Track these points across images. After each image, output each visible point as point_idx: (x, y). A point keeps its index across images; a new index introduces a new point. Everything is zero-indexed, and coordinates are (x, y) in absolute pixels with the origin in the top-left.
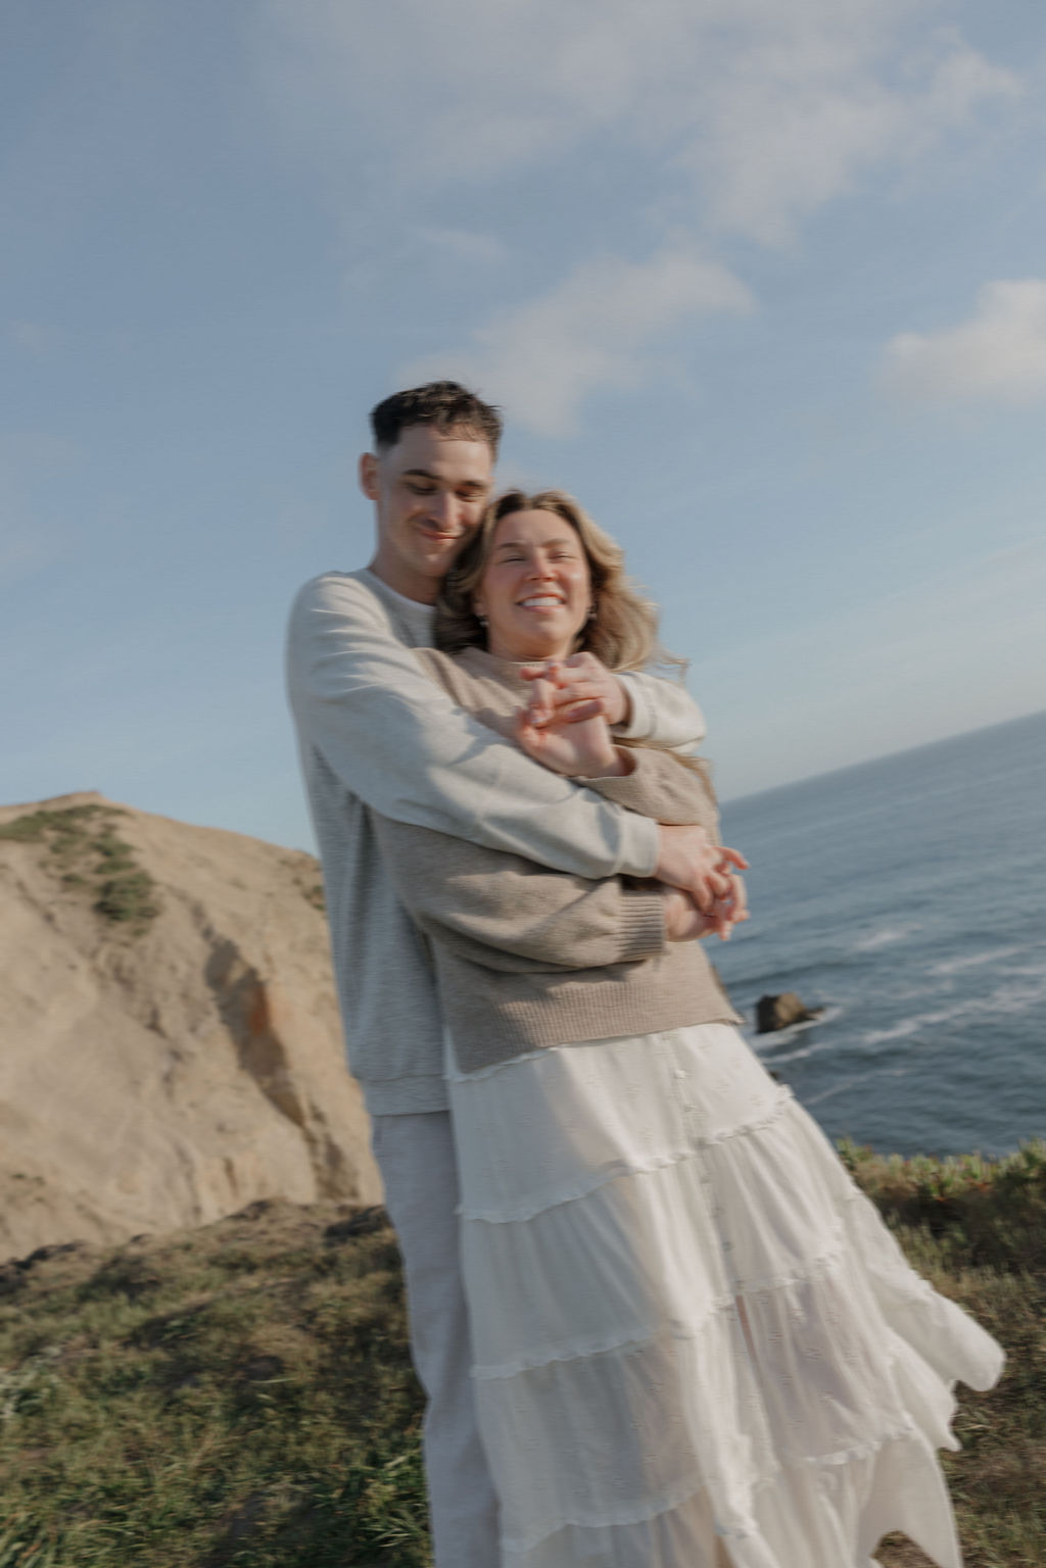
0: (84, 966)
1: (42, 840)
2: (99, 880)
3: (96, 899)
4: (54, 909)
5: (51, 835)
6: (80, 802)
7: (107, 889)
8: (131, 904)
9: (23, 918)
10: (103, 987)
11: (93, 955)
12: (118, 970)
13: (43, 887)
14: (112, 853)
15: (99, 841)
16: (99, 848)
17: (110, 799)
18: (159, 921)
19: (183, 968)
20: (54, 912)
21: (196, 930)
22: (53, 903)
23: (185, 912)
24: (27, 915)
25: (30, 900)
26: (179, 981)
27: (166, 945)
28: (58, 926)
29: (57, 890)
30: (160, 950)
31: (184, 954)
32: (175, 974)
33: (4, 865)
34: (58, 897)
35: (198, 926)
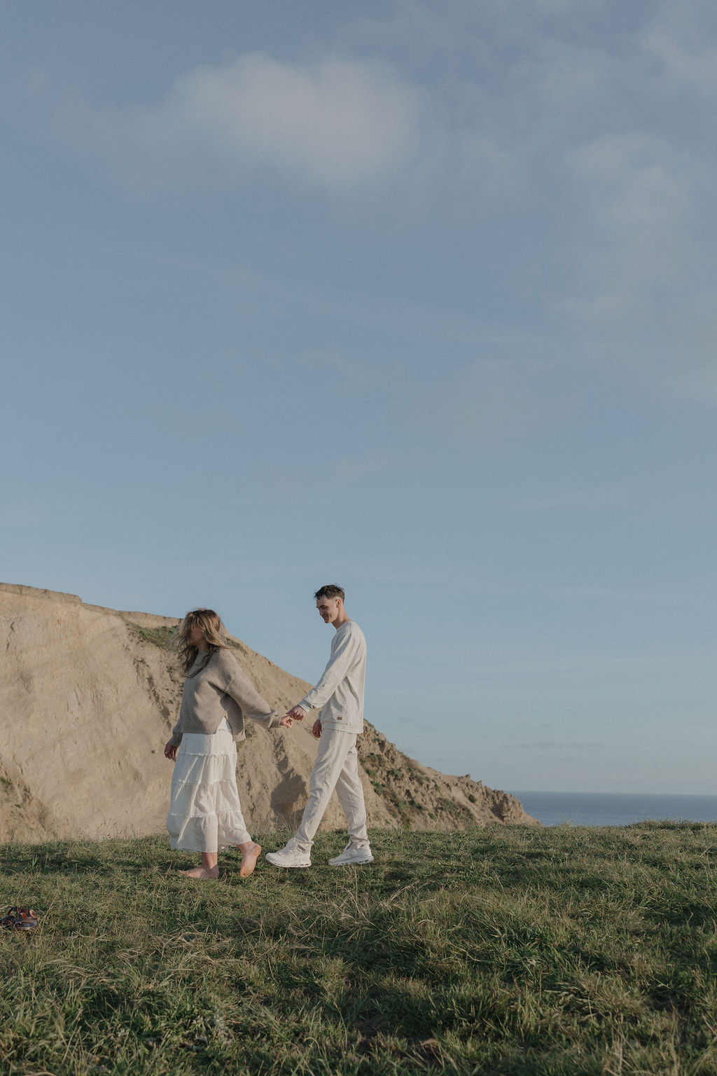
4: (171, 707)
13: (166, 687)
20: (170, 710)
21: (274, 759)
22: (171, 702)
23: (269, 741)
24: (150, 706)
25: (155, 694)
26: (251, 797)
27: (248, 764)
28: (170, 722)
29: (176, 692)
30: (242, 766)
31: (260, 777)
32: (249, 790)
33: (142, 661)
34: (176, 698)
35: (277, 757)
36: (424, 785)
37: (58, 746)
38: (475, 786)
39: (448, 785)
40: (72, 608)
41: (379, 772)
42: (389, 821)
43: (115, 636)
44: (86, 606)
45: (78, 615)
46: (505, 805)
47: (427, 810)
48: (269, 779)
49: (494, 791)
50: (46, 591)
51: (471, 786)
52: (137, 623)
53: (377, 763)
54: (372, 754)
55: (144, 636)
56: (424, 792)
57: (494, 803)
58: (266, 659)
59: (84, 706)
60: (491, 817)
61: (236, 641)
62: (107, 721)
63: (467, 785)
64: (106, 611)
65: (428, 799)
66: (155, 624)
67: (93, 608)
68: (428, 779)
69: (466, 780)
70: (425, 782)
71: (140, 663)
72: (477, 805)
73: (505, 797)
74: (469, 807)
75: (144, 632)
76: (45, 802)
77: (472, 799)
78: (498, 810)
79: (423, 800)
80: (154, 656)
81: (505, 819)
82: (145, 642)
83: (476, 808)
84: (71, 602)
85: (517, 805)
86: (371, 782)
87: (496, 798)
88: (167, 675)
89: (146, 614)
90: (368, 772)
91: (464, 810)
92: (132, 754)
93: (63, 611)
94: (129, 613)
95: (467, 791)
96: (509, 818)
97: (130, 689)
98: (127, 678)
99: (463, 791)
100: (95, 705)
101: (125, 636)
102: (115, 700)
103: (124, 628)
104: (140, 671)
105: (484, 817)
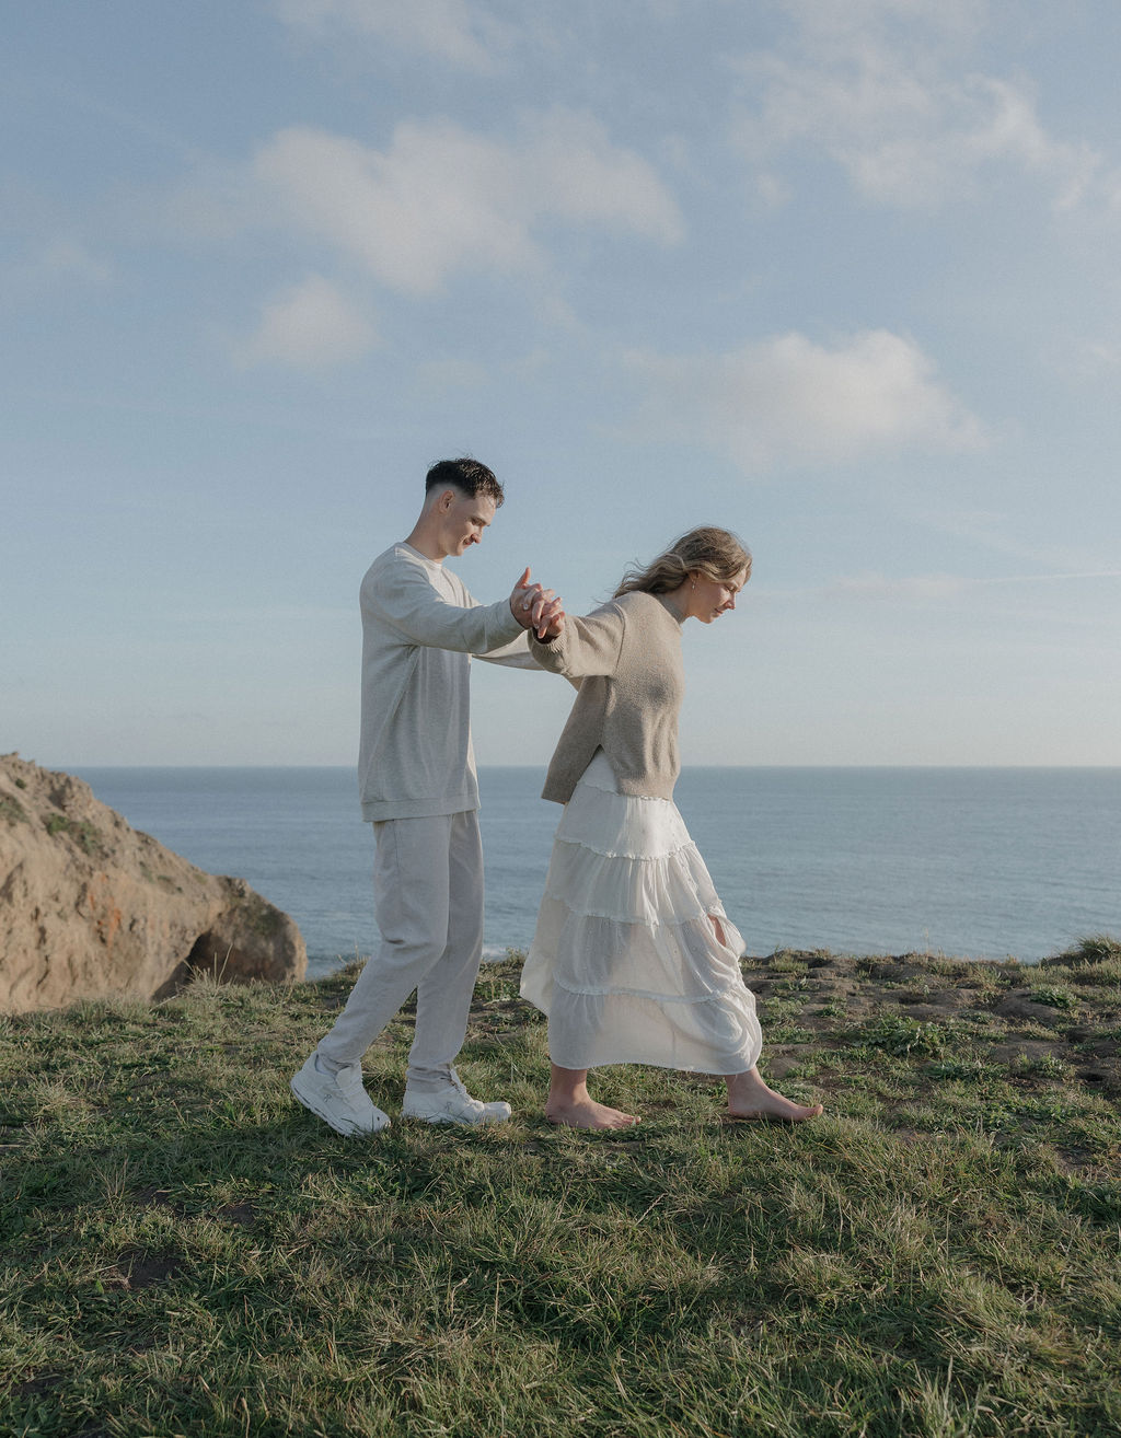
38: (26, 766)
46: (68, 790)
49: (53, 773)
51: (20, 768)
57: (53, 788)
60: (47, 808)
63: (14, 765)
69: (13, 760)
72: (28, 793)
73: (68, 781)
74: (16, 795)
77: (20, 784)
78: (58, 798)
81: (67, 809)
83: (26, 796)
85: (85, 790)
87: (55, 781)
91: (8, 798)
95: (13, 773)
96: (73, 808)
99: (8, 774)
105: (37, 807)
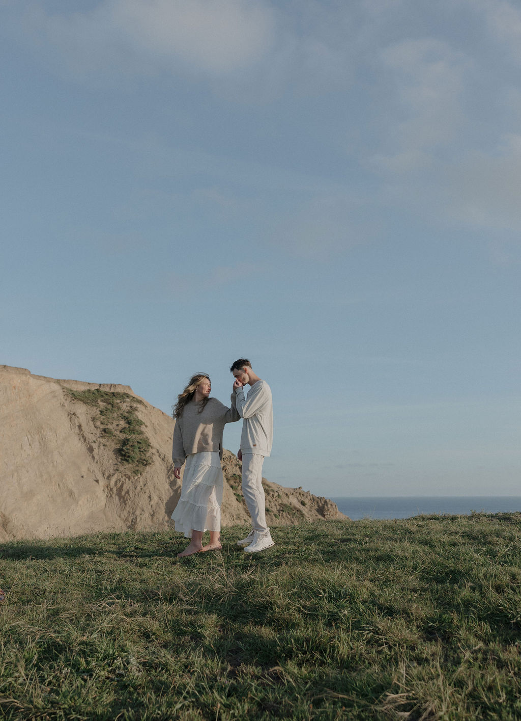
0: (102, 482)
1: (97, 406)
2: (122, 436)
3: (118, 446)
4: (95, 446)
5: (102, 405)
6: (119, 390)
7: (125, 442)
8: (136, 455)
9: (77, 446)
10: (109, 497)
11: (109, 477)
12: (120, 489)
13: (91, 432)
14: (132, 424)
15: (126, 414)
16: (125, 418)
17: (135, 392)
18: (148, 468)
19: (155, 499)
20: (94, 447)
21: (167, 480)
22: (94, 442)
23: (163, 468)
24: (80, 445)
25: (83, 437)
26: (152, 506)
27: (149, 484)
28: (94, 456)
29: (98, 435)
30: (145, 485)
31: (157, 492)
32: (150, 501)
33: (74, 414)
34: (98, 439)
35: (169, 478)
36: (271, 495)
37: (16, 474)
38: (305, 494)
39: (287, 495)
40: (24, 378)
41: (240, 487)
42: (247, 520)
43: (54, 397)
44: (34, 376)
45: (28, 383)
46: (326, 507)
47: (273, 512)
48: (164, 493)
49: (318, 498)
50: (5, 366)
51: (303, 495)
52: (70, 388)
53: (238, 480)
54: (235, 474)
55: (75, 396)
56: (271, 499)
57: (319, 506)
58: (160, 410)
59: (33, 446)
60: (316, 516)
61: (139, 398)
62: (50, 456)
63: (300, 494)
64: (48, 380)
65: (273, 504)
66: (83, 388)
67: (39, 377)
68: (273, 491)
69: (299, 491)
70: (271, 493)
71: (72, 415)
72: (307, 508)
73: (326, 502)
74: (301, 509)
75: (75, 393)
76: (7, 514)
77: (303, 504)
78: (321, 511)
79: (270, 505)
80: (81, 410)
81: (325, 516)
82: (76, 400)
83: (306, 510)
84: (23, 374)
85: (334, 506)
86: (234, 494)
87: (319, 502)
88: (91, 423)
89: (76, 381)
90: (232, 487)
91: (298, 511)
92: (68, 479)
93: (17, 380)
94: (64, 380)
95: (300, 498)
96: (328, 516)
97: (65, 433)
98: (64, 426)
99: (297, 498)
100: (41, 445)
101: (62, 397)
102: (55, 442)
103: (61, 391)
104: (73, 421)
105: (311, 515)
